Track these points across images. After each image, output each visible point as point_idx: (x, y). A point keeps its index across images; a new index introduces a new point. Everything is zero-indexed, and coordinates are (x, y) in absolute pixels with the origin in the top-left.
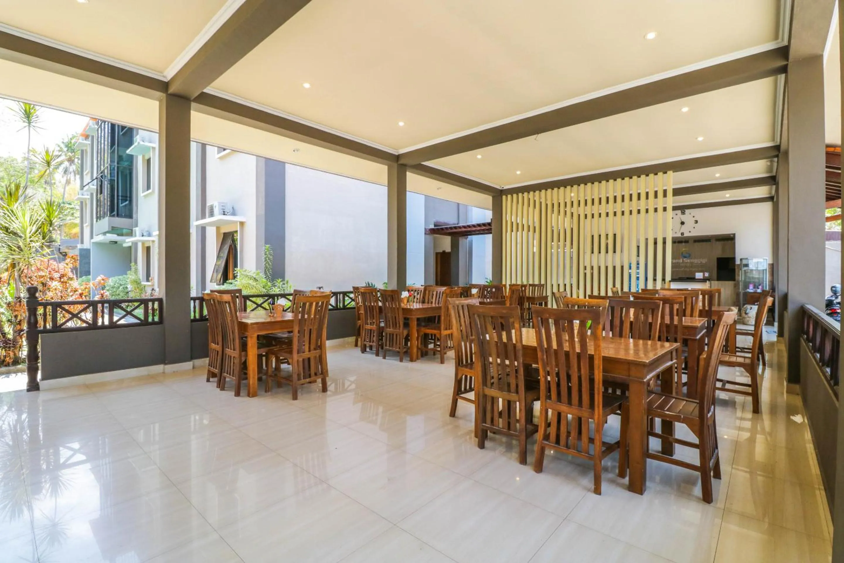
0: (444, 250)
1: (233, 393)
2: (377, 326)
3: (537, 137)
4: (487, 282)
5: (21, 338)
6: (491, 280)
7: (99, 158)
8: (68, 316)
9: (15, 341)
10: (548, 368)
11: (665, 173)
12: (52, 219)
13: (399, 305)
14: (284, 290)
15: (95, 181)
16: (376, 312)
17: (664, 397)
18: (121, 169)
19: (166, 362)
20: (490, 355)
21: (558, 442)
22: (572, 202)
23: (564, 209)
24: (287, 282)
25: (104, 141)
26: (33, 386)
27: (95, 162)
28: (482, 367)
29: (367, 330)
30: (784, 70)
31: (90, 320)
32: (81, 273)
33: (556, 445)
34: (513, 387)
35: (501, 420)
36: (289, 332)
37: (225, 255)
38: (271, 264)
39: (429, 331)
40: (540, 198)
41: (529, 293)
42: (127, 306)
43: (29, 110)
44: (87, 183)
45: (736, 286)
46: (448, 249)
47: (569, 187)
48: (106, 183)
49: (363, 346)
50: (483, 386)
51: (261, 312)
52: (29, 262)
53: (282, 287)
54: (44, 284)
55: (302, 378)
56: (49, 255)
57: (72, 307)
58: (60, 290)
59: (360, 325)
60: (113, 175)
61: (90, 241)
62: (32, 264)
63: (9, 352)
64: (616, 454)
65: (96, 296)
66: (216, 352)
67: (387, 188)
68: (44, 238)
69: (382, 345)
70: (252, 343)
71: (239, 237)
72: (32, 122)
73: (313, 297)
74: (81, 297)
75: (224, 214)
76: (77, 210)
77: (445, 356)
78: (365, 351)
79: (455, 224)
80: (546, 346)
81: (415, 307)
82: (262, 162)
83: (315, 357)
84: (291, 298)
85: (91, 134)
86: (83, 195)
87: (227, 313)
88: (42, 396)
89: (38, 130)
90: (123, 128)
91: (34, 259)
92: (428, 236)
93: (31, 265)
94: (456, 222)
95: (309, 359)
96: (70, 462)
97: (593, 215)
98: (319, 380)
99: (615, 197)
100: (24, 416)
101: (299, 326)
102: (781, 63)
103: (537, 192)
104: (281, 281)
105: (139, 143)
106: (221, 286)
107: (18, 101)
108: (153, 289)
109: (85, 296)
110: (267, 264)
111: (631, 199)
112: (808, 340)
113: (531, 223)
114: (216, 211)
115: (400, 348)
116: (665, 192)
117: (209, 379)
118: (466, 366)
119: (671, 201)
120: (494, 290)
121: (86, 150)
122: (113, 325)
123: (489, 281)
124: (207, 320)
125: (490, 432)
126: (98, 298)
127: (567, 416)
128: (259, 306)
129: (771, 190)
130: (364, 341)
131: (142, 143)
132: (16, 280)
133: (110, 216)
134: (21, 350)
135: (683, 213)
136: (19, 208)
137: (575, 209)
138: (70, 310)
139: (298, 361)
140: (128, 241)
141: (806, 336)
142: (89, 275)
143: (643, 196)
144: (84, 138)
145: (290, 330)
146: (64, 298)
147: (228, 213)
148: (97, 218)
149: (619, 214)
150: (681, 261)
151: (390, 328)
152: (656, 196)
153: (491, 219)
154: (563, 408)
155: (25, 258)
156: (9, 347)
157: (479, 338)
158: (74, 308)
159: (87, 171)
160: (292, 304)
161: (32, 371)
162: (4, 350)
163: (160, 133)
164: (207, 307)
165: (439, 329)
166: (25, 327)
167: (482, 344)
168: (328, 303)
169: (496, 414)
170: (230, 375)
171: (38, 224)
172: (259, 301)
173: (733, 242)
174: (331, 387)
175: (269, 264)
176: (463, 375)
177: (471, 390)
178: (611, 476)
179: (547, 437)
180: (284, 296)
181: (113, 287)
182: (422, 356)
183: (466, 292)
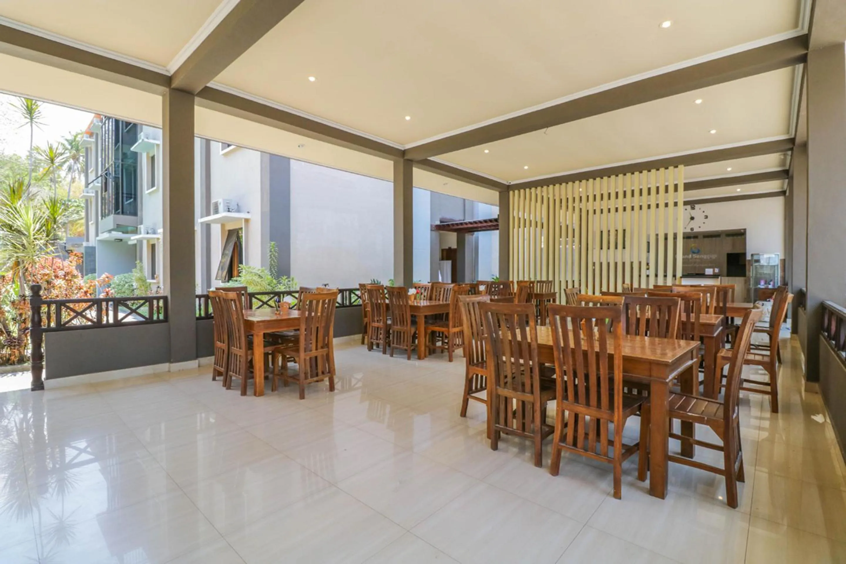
0: (450, 246)
1: (239, 392)
2: (383, 323)
3: (547, 130)
4: (493, 279)
5: (26, 336)
6: (498, 277)
7: (103, 155)
8: (72, 314)
9: (19, 339)
10: (565, 367)
11: (676, 167)
12: (56, 217)
13: (407, 302)
14: (289, 287)
15: (100, 178)
16: (383, 309)
17: (685, 397)
18: (125, 166)
19: (172, 360)
20: (504, 354)
21: (575, 444)
22: (581, 197)
23: (573, 205)
24: (293, 279)
25: (109, 138)
26: (38, 385)
27: (100, 159)
28: (495, 366)
29: (374, 328)
30: (803, 59)
31: (95, 318)
32: (86, 271)
33: (573, 448)
34: (528, 388)
35: (515, 421)
36: (296, 330)
37: (229, 252)
38: (275, 260)
39: (437, 329)
40: (548, 193)
41: (537, 289)
42: (133, 304)
43: (31, 105)
44: (91, 181)
45: (747, 282)
46: (454, 246)
47: (577, 182)
48: (110, 180)
49: (369, 344)
50: (496, 386)
51: (266, 309)
52: (33, 259)
53: (288, 285)
54: (49, 283)
55: (309, 377)
56: (53, 253)
57: (77, 305)
58: (65, 288)
59: (366, 323)
60: (117, 173)
61: (95, 239)
62: (36, 261)
63: (14, 350)
64: (635, 457)
65: (101, 293)
66: (222, 351)
67: (393, 184)
68: (47, 236)
69: (389, 341)
70: (258, 341)
71: (243, 235)
72: (35, 118)
73: (320, 294)
74: (86, 294)
75: (229, 211)
76: (82, 207)
77: (453, 353)
78: (372, 348)
79: (461, 220)
80: (562, 345)
81: (422, 304)
82: (267, 158)
83: (323, 355)
84: (297, 295)
85: (95, 131)
86: (88, 193)
87: (232, 311)
88: (46, 395)
89: (40, 126)
90: (128, 124)
91: (38, 257)
92: (434, 232)
93: (35, 263)
94: (462, 218)
95: (316, 357)
96: (76, 461)
97: (602, 210)
98: (327, 379)
99: (625, 192)
100: (30, 415)
101: (306, 324)
102: (801, 52)
103: (545, 188)
104: (287, 278)
105: (143, 140)
106: (227, 283)
107: (20, 97)
108: (158, 287)
109: (90, 294)
110: (272, 262)
111: (641, 194)
112: (830, 338)
113: (539, 220)
114: (221, 208)
115: (407, 346)
116: (676, 187)
117: (215, 378)
118: (477, 365)
119: (682, 196)
120: (502, 287)
121: (91, 148)
122: (118, 323)
123: (495, 278)
124: (212, 317)
125: (503, 432)
126: (103, 296)
127: (584, 418)
128: (264, 303)
129: (783, 184)
130: (371, 339)
131: (146, 140)
132: (20, 278)
133: (115, 213)
134: (26, 348)
135: (693, 208)
136: (23, 206)
137: (583, 205)
138: (75, 308)
139: (305, 359)
140: (133, 239)
141: (826, 334)
142: (95, 273)
143: (653, 191)
144: (88, 136)
145: (296, 328)
146: (68, 296)
147: (232, 210)
148: (102, 216)
149: (629, 209)
150: (690, 256)
151: (397, 325)
152: (667, 191)
153: (498, 215)
154: (581, 409)
155: (29, 255)
156: (15, 346)
157: (491, 336)
158: (79, 306)
159: (92, 169)
160: (298, 302)
161: (37, 370)
162: (9, 348)
163: (163, 129)
164: (212, 304)
165: (447, 326)
166: (29, 325)
167: (495, 342)
168: (335, 300)
169: (510, 415)
170: (236, 373)
171: (42, 221)
172: (265, 298)
173: (743, 237)
174: (338, 386)
175: (274, 262)
176: (474, 374)
177: (482, 389)
178: (630, 479)
179: (563, 438)
180: (290, 293)
181: (119, 285)
182: (430, 354)
183: (474, 289)
